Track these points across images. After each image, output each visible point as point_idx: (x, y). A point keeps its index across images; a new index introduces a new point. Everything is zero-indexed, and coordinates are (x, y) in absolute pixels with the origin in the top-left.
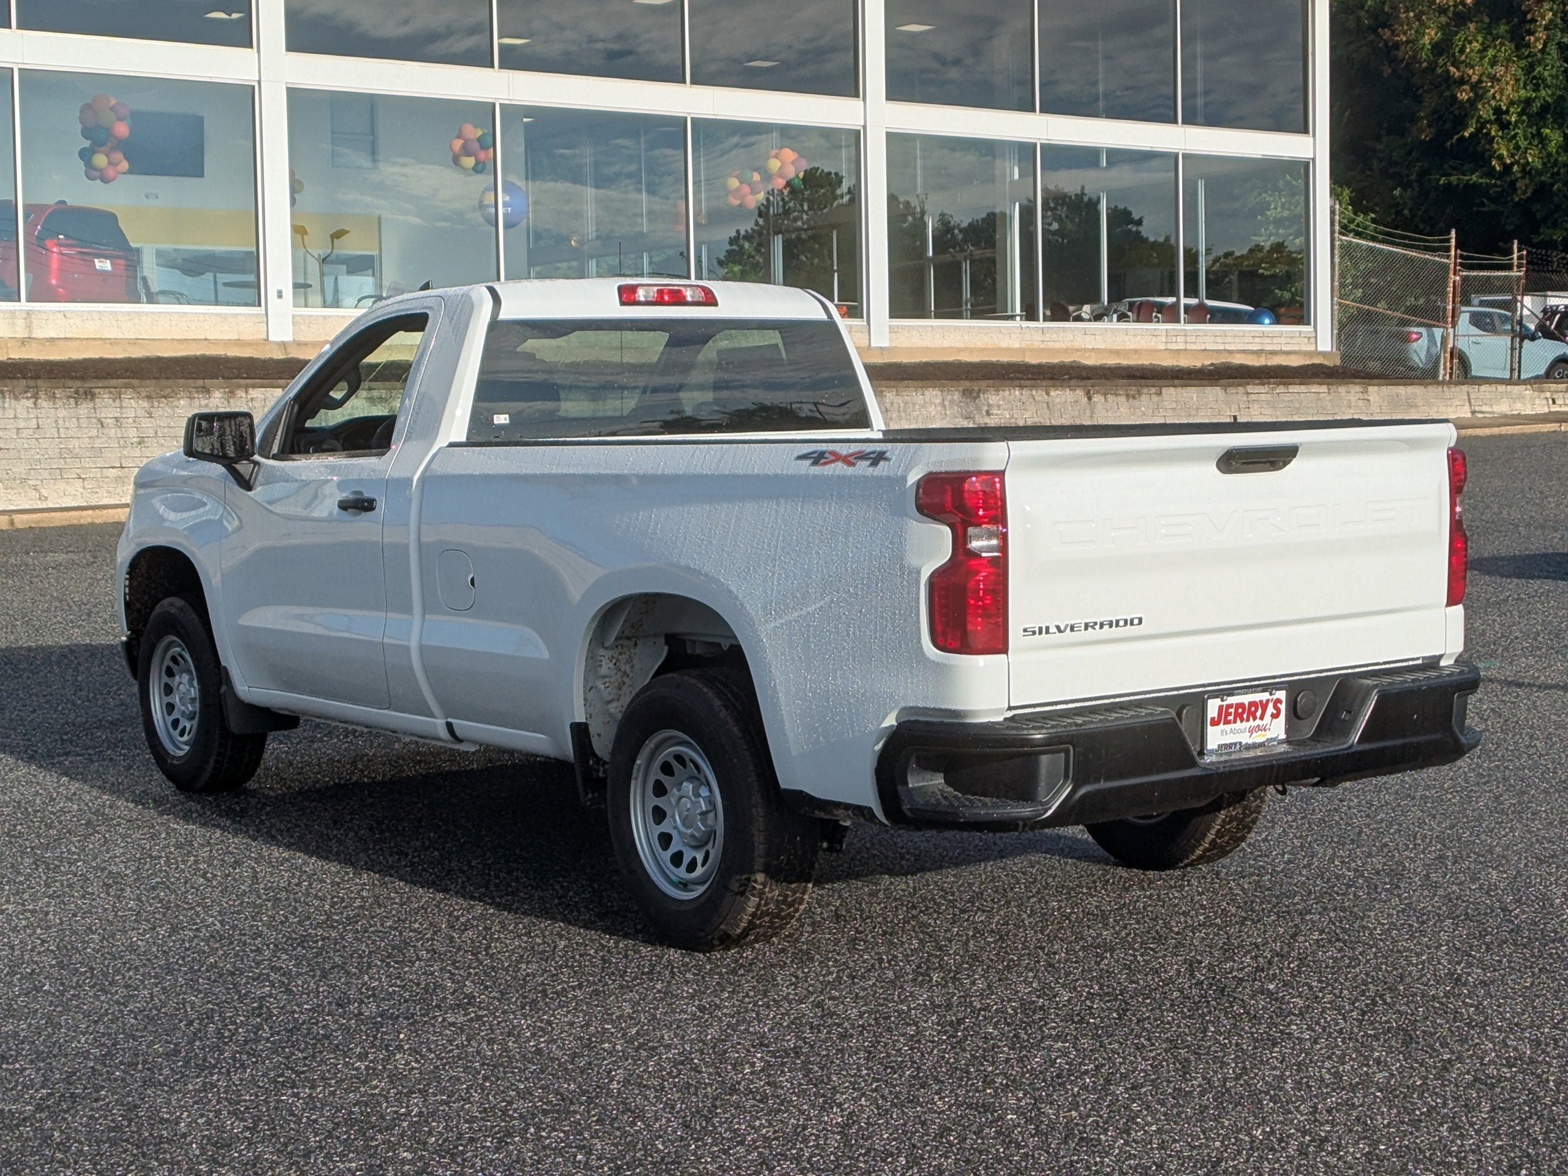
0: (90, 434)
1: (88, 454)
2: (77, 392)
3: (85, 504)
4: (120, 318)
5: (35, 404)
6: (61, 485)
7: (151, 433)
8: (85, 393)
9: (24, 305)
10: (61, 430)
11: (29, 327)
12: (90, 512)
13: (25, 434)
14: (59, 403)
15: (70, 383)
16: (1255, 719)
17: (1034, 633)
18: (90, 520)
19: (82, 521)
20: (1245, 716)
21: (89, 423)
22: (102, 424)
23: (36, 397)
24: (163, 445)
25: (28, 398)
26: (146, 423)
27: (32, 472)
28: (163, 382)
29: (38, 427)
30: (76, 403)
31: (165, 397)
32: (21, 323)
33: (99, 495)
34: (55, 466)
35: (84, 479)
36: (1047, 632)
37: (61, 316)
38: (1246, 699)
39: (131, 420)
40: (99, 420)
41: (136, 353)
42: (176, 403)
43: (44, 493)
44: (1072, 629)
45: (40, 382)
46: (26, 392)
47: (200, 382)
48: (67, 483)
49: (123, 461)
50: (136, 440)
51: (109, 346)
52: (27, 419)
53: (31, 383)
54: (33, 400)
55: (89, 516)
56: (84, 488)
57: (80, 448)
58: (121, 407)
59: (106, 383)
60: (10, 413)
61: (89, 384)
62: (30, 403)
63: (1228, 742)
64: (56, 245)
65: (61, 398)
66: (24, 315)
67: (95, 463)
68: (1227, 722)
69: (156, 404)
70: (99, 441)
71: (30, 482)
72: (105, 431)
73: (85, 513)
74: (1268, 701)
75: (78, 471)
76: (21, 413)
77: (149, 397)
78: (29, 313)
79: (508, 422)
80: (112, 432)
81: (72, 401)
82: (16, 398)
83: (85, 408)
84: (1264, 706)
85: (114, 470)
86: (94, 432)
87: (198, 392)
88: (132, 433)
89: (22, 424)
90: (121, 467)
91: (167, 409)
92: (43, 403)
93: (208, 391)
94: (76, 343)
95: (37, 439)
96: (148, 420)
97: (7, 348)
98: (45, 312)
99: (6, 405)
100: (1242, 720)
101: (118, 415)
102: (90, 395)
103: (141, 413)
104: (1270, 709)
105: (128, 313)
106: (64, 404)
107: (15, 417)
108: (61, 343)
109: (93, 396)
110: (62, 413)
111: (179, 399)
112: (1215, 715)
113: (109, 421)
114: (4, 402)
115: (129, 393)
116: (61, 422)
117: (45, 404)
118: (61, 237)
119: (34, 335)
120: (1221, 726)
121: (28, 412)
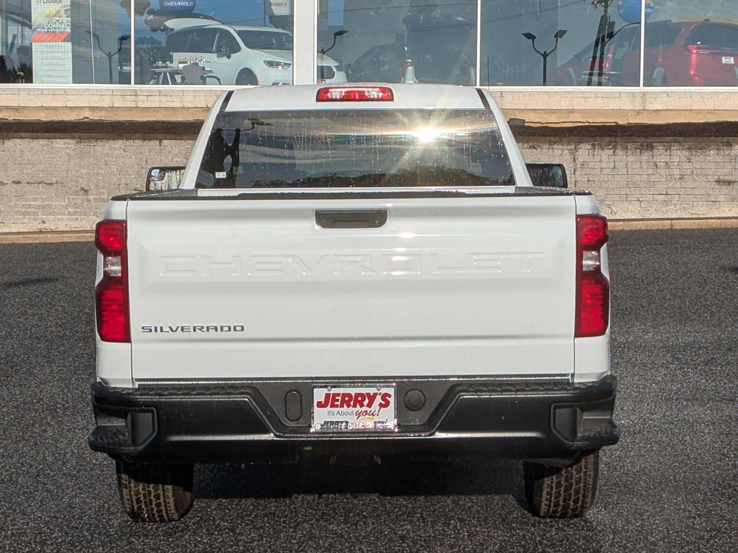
0: (648, 173)
1: (645, 185)
2: (641, 145)
3: (640, 217)
4: (704, 96)
5: (614, 152)
6: (626, 205)
7: (689, 172)
8: (647, 146)
9: (642, 88)
10: (630, 170)
11: (644, 103)
12: (622, 223)
13: (606, 171)
14: (629, 152)
15: (638, 139)
16: (362, 406)
17: (151, 331)
18: (621, 228)
19: (616, 228)
20: (352, 403)
21: (649, 165)
22: (656, 166)
23: (615, 148)
24: (696, 180)
25: (610, 149)
26: (686, 165)
27: (608, 196)
28: (700, 139)
29: (615, 168)
30: (641, 152)
31: (701, 149)
32: (638, 100)
33: (650, 212)
34: (623, 193)
35: (641, 201)
36: (162, 330)
37: (665, 95)
38: (353, 391)
39: (676, 164)
40: (655, 163)
41: (712, 119)
42: (708, 153)
43: (614, 209)
44: (182, 329)
45: (618, 139)
46: (609, 145)
47: (725, 139)
48: (630, 204)
49: (668, 191)
50: (678, 176)
51: (694, 115)
52: (608, 163)
53: (612, 139)
54: (613, 150)
55: (620, 225)
56: (641, 207)
57: (641, 181)
58: (670, 155)
59: (662, 139)
60: (597, 158)
61: (649, 140)
62: (611, 152)
63: (334, 420)
64: (696, 48)
65: (631, 149)
66: (641, 95)
67: (650, 191)
68: (333, 406)
69: (694, 153)
70: (654, 177)
71: (607, 203)
72: (659, 171)
73: (618, 223)
74: (375, 395)
75: (638, 196)
76: (605, 158)
77: (689, 149)
78: (644, 94)
79: (225, 177)
80: (663, 172)
81: (638, 151)
82: (602, 149)
83: (646, 156)
84: (372, 398)
85: (662, 196)
86: (650, 171)
87: (723, 146)
88: (676, 172)
89: (604, 166)
90: (667, 194)
91: (701, 156)
92: (619, 152)
93: (731, 145)
94: (672, 113)
95: (613, 175)
96: (687, 164)
97: (628, 116)
98: (655, 93)
99: (596, 153)
100: (349, 406)
101: (668, 160)
102: (651, 147)
103: (683, 159)
104: (378, 400)
105: (710, 93)
106: (633, 153)
107: (600, 161)
108: (663, 113)
109: (652, 148)
110: (631, 159)
111: (710, 151)
112: (322, 399)
113: (661, 164)
114: (594, 151)
115: (677, 146)
116: (629, 164)
117: (620, 153)
118: (699, 43)
119: (647, 108)
120: (328, 408)
121: (609, 158)
